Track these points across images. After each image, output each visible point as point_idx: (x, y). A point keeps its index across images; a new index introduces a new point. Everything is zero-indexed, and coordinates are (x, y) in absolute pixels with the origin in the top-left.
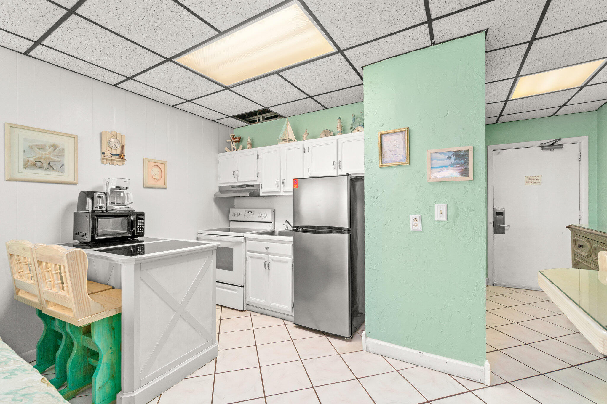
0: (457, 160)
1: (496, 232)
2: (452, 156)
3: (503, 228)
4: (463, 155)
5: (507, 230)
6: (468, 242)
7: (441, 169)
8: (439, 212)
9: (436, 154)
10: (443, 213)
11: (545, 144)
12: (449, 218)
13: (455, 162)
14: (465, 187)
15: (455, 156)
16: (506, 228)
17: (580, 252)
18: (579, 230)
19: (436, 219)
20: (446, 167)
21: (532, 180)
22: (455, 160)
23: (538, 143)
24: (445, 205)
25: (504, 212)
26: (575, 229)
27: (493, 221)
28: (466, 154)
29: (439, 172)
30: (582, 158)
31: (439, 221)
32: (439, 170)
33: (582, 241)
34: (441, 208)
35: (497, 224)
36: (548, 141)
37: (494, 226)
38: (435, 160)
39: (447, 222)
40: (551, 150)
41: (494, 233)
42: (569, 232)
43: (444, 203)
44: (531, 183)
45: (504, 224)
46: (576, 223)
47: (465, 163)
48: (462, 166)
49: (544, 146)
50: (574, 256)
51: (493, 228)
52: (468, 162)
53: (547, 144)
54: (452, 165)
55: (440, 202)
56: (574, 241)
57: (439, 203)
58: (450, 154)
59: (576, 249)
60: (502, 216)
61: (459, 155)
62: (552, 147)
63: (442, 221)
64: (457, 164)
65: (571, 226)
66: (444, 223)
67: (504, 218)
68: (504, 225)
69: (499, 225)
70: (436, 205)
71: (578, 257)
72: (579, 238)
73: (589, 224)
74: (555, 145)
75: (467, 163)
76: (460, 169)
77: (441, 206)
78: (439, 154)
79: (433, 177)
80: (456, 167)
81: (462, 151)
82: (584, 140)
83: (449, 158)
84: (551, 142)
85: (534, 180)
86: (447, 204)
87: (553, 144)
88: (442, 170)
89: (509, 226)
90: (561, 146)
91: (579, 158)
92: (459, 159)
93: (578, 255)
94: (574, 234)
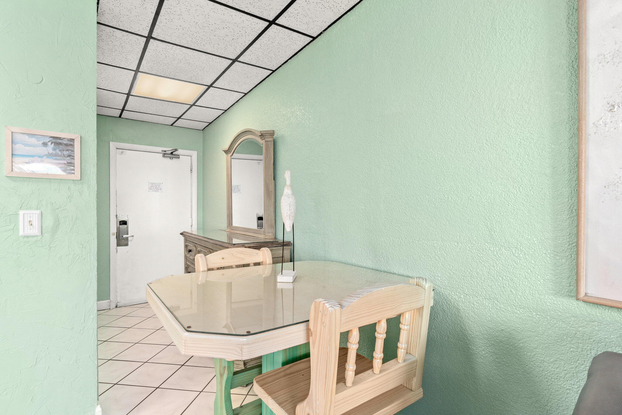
0: (58, 151)
1: (119, 245)
2: (50, 143)
3: (127, 238)
4: (66, 145)
5: (131, 241)
6: (73, 262)
7: (31, 159)
8: (27, 223)
9: (21, 135)
10: (34, 223)
11: (165, 151)
12: (43, 232)
13: (54, 152)
14: (69, 188)
15: (53, 144)
16: (129, 239)
17: (190, 256)
18: (189, 236)
19: (21, 233)
20: (39, 157)
21: (154, 187)
22: (54, 149)
23: (160, 149)
24: (38, 212)
25: (128, 220)
26: (186, 235)
27: (115, 231)
28: (71, 145)
29: (27, 163)
30: (193, 170)
31: (27, 237)
32: (27, 159)
33: (191, 247)
34: (30, 217)
35: (120, 235)
36: (169, 149)
37: (116, 238)
38: (20, 144)
39: (40, 237)
40: (170, 158)
41: (117, 246)
42: (182, 238)
43: (37, 209)
44: (154, 190)
45: (127, 234)
46: (188, 230)
47: (69, 156)
48: (64, 160)
49: (165, 154)
50: (186, 261)
51: (116, 240)
52: (73, 155)
53: (167, 152)
54: (49, 155)
55: (30, 208)
56: (186, 246)
57: (27, 209)
58: (47, 140)
59: (187, 253)
60: (125, 226)
61: (60, 144)
62: (172, 156)
63: (33, 236)
64: (56, 155)
65: (184, 233)
66: (35, 239)
67: (127, 227)
68: (127, 236)
69: (123, 236)
70: (21, 213)
71: (189, 261)
72: (189, 243)
73: (197, 230)
74: (172, 155)
75: (71, 156)
76: (61, 164)
77: (30, 214)
78: (27, 136)
79: (15, 169)
80: (56, 159)
81: (65, 138)
82: (194, 154)
83: (45, 144)
84: (170, 150)
85: (155, 187)
86: (40, 211)
87: (172, 153)
88: (33, 162)
89: (133, 236)
90: (178, 157)
91: (191, 170)
92: (61, 149)
93: (188, 259)
94: (186, 240)
